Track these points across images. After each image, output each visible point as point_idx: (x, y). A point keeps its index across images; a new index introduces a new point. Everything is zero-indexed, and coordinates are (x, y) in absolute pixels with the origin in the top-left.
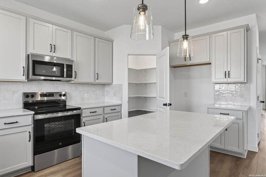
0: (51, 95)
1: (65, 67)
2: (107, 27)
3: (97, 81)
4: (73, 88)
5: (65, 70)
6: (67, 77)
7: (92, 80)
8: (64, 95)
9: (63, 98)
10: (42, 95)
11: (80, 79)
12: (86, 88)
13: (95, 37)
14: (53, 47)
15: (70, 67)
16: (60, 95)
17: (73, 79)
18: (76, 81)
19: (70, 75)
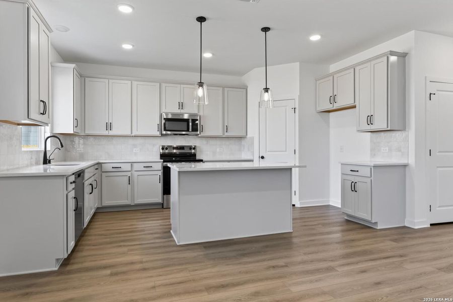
0: (182, 148)
1: (190, 121)
2: (241, 73)
3: (226, 134)
4: (204, 141)
5: (191, 124)
6: (192, 131)
7: (220, 133)
8: (194, 149)
9: (193, 151)
10: (177, 148)
11: (206, 133)
12: (218, 142)
13: (223, 88)
14: (181, 104)
15: (194, 121)
16: (190, 149)
17: (198, 133)
18: (202, 134)
19: (195, 129)
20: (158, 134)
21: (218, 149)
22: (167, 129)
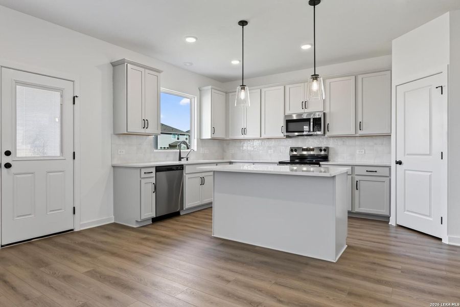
0: (311, 150)
1: (312, 120)
3: (360, 133)
5: (311, 124)
6: (314, 131)
7: (352, 132)
8: (325, 150)
10: (306, 150)
11: (332, 132)
12: (357, 142)
14: (304, 104)
16: (321, 150)
17: (322, 132)
18: (328, 134)
20: (282, 135)
21: (358, 151)
22: (289, 130)
